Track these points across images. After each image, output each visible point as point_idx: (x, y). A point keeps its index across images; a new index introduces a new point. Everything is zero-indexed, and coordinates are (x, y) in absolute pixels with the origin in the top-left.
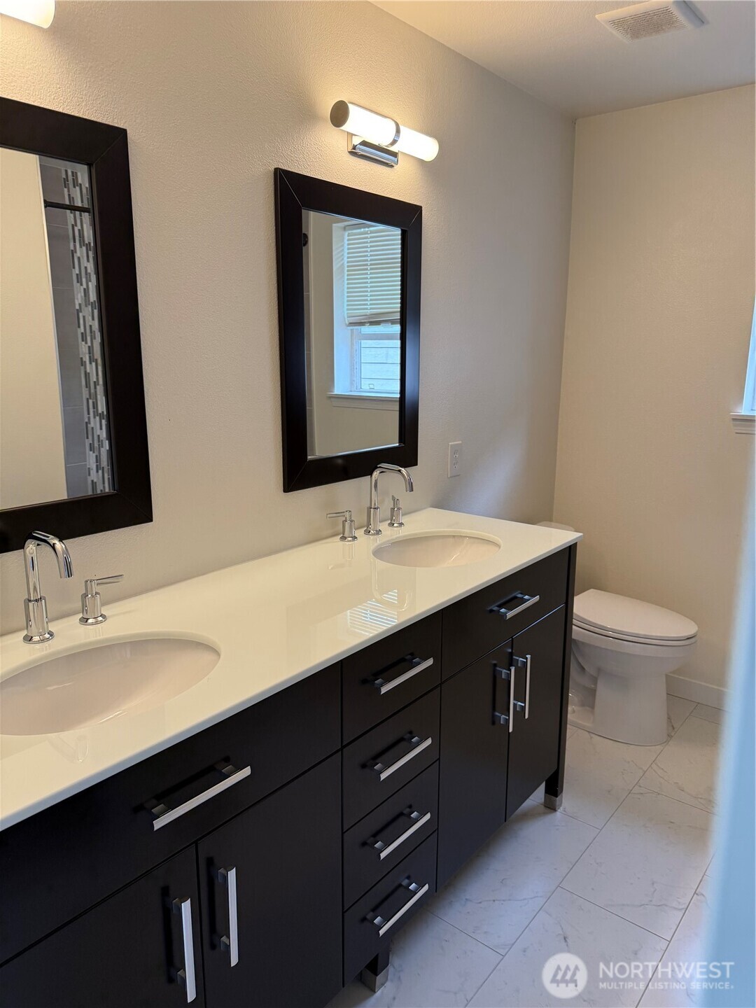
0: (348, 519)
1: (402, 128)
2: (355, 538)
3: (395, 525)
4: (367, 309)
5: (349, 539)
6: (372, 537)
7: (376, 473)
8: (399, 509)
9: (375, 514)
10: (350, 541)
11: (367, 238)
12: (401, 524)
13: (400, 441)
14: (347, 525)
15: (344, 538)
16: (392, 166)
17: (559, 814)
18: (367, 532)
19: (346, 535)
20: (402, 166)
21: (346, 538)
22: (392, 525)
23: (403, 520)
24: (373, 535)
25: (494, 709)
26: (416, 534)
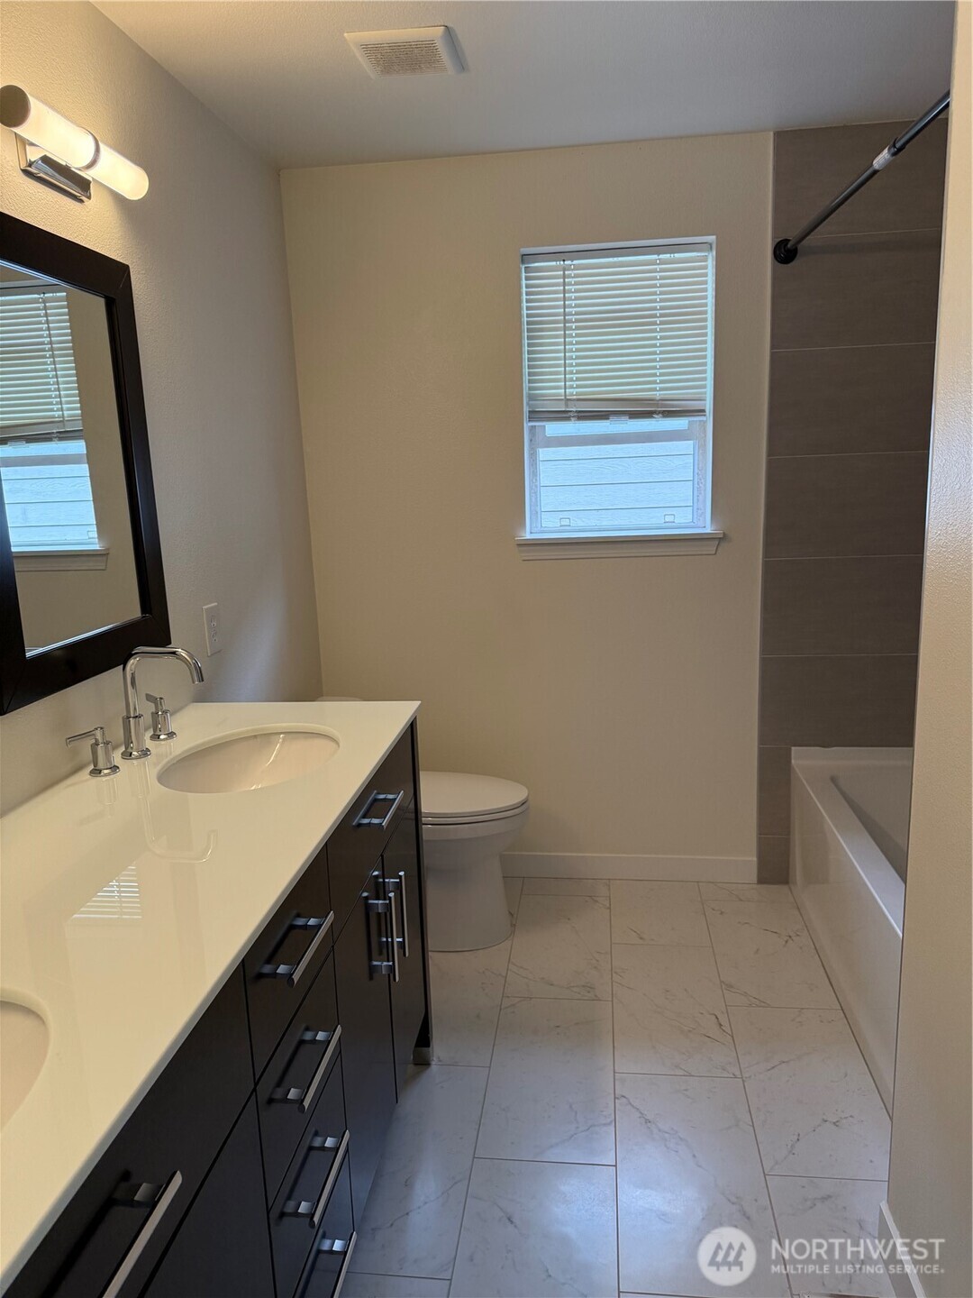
0: (100, 741)
1: (101, 145)
2: (115, 768)
3: (162, 737)
5: (106, 771)
6: (135, 762)
7: (132, 662)
8: (165, 712)
9: (137, 725)
10: (106, 775)
12: (171, 735)
13: (144, 609)
14: (100, 750)
15: (96, 772)
16: (82, 201)
17: (434, 1067)
18: (127, 755)
19: (101, 765)
21: (100, 771)
22: (156, 737)
23: (173, 728)
24: (137, 758)
25: (370, 959)
26: (198, 746)
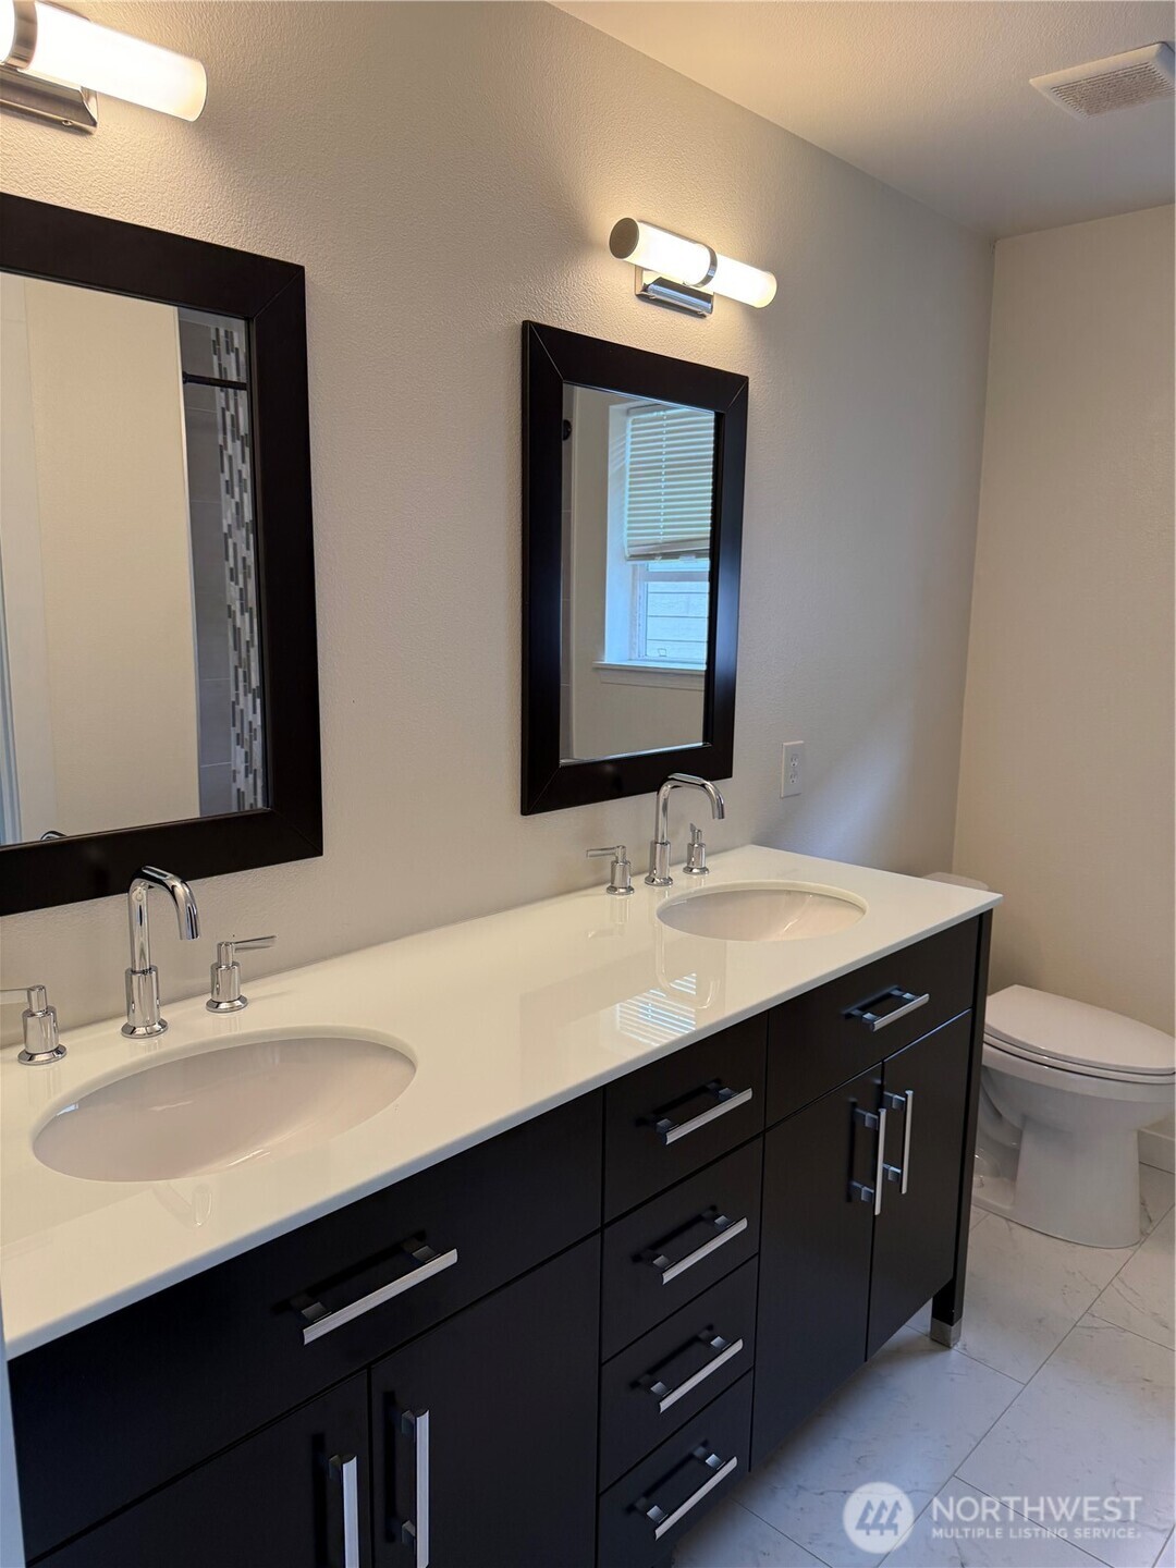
0: (620, 860)
1: (719, 257)
2: (630, 889)
3: (695, 871)
4: (658, 534)
5: (622, 890)
6: (657, 889)
7: (666, 789)
8: (701, 845)
9: (663, 852)
10: (622, 894)
11: (662, 426)
12: (704, 870)
13: (705, 739)
14: (618, 868)
15: (612, 889)
16: (703, 316)
17: (955, 1353)
18: (650, 881)
19: (617, 884)
20: (719, 315)
21: (616, 889)
22: (689, 870)
23: (707, 863)
24: (659, 885)
25: (850, 1175)
26: (726, 886)
